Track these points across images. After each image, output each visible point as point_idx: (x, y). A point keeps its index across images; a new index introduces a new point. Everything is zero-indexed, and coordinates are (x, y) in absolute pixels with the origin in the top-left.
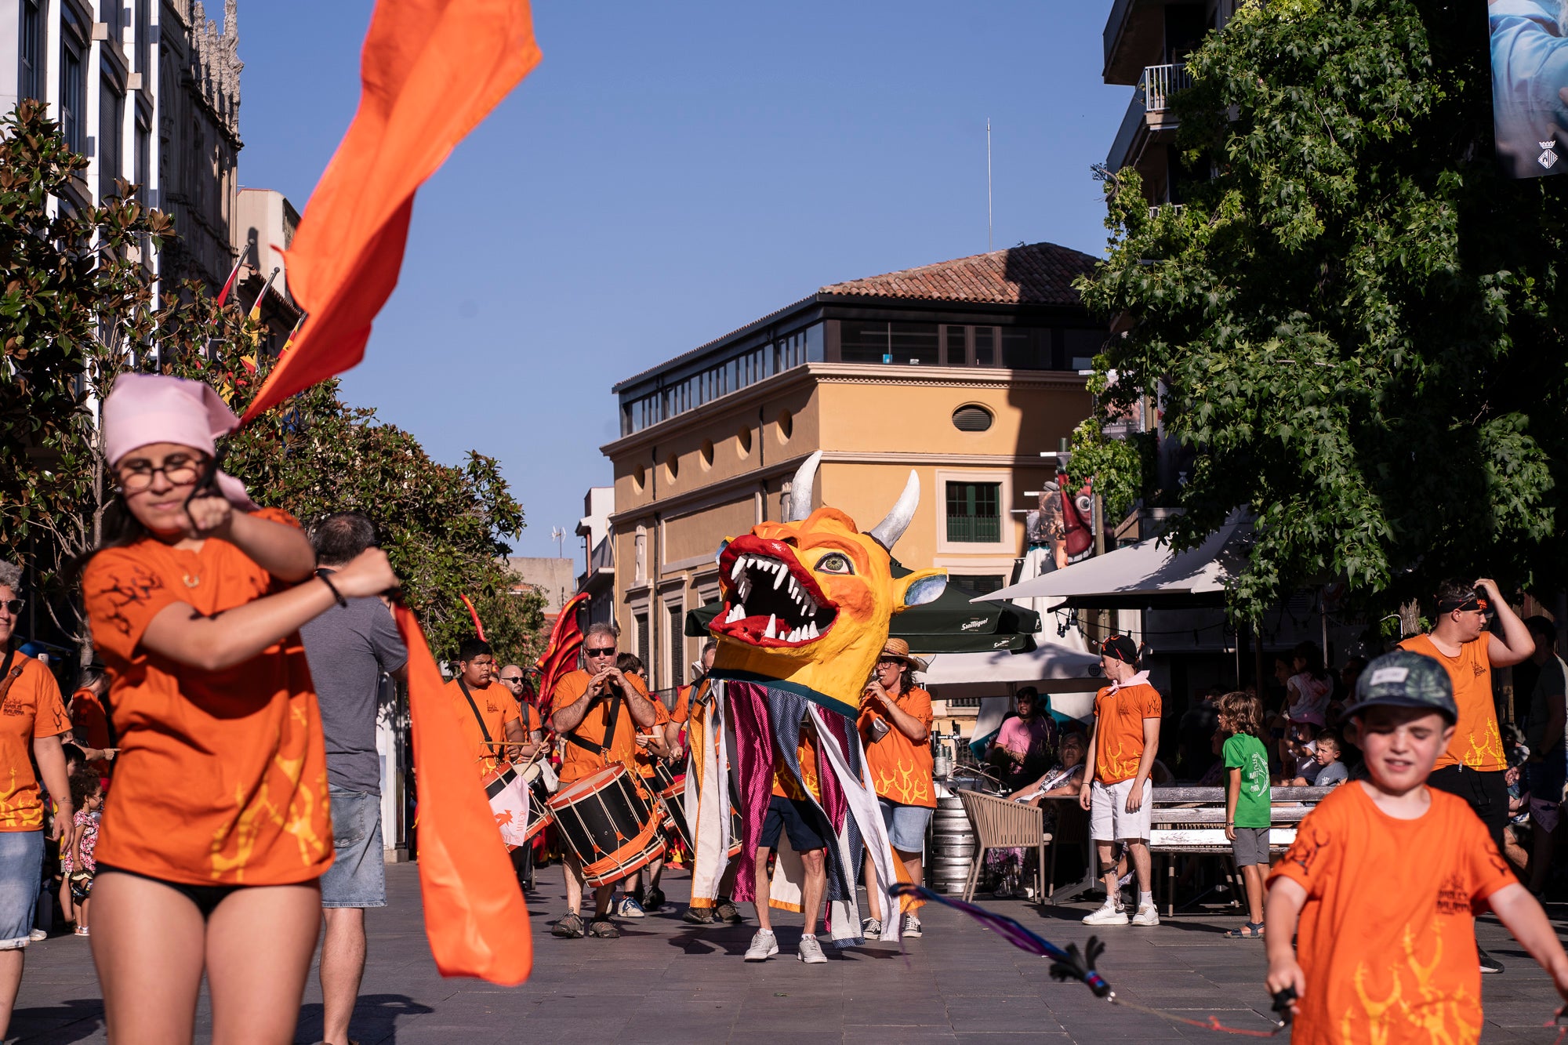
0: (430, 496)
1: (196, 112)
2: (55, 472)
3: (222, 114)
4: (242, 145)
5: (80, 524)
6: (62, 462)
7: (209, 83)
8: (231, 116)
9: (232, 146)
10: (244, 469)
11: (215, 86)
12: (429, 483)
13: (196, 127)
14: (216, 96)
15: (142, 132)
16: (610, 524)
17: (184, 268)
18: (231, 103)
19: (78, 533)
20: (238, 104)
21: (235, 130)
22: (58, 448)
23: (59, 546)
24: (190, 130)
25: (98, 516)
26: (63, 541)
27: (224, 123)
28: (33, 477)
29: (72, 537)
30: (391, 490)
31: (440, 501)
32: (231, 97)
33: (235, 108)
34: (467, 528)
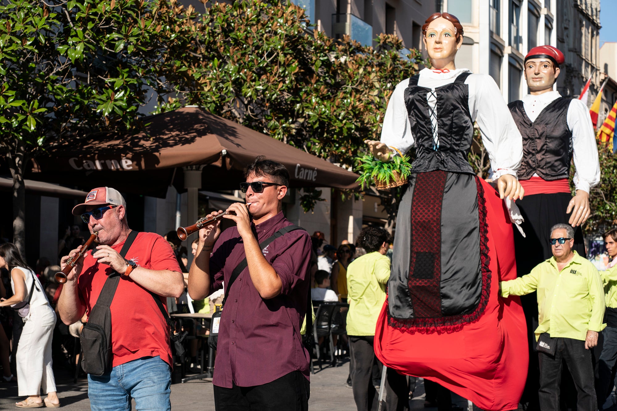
1: (581, 16)
3: (592, 15)
4: (601, 27)
7: (586, 4)
8: (596, 16)
9: (596, 28)
11: (589, 5)
13: (581, 22)
14: (590, 9)
15: (548, 28)
17: (575, 77)
18: (596, 11)
20: (599, 11)
21: (598, 21)
24: (578, 23)
27: (593, 19)
32: (596, 9)
33: (598, 13)
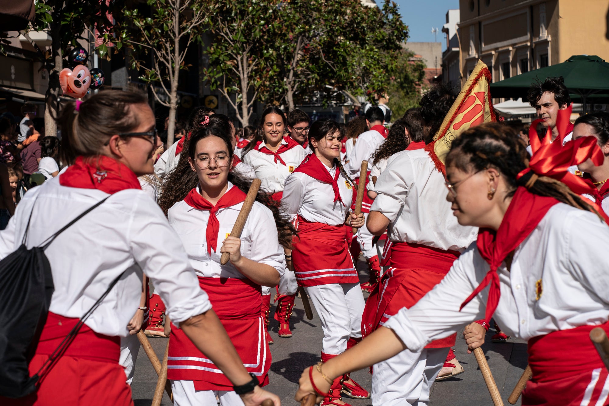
0: (358, 23)
2: (153, 18)
5: (168, 45)
6: (157, 13)
10: (259, 12)
12: (359, 16)
16: (457, 27)
19: (166, 49)
22: (155, 5)
23: (157, 57)
25: (177, 40)
26: (159, 54)
28: (143, 21)
29: (164, 52)
30: (340, 21)
31: (364, 25)
34: (381, 37)
